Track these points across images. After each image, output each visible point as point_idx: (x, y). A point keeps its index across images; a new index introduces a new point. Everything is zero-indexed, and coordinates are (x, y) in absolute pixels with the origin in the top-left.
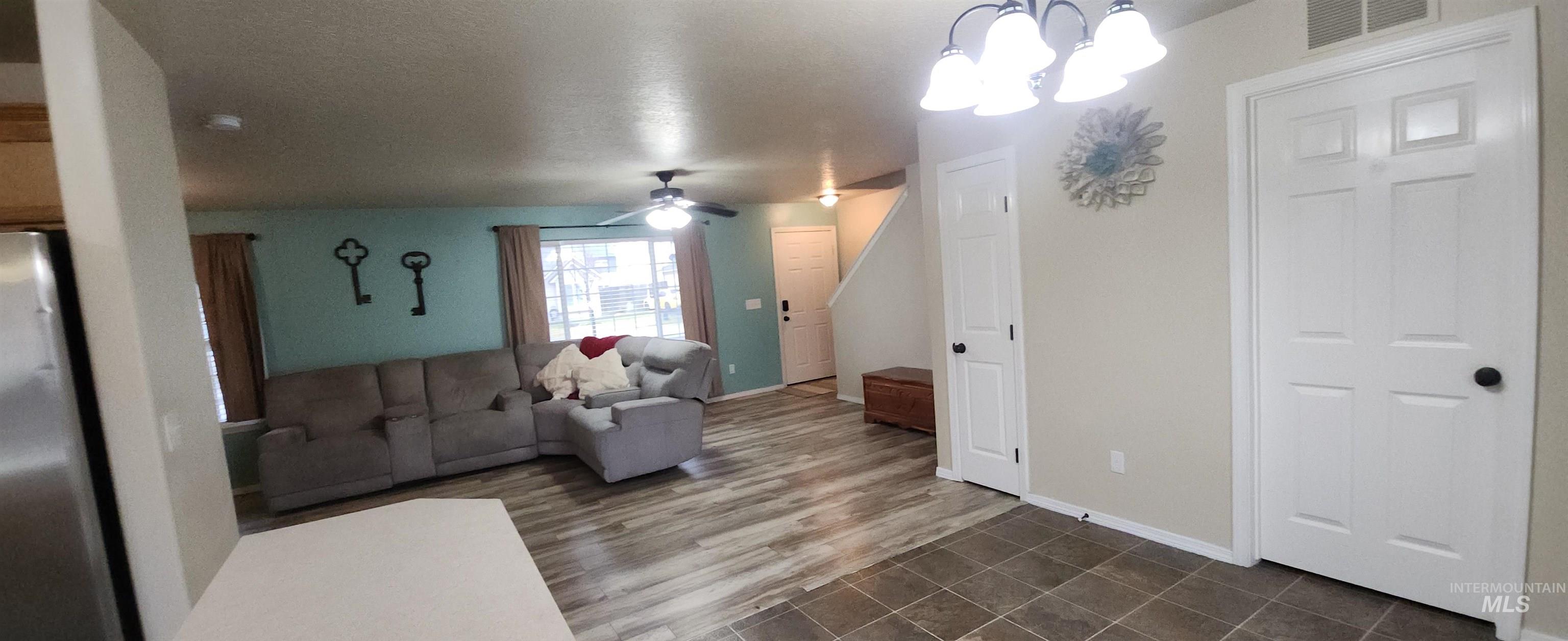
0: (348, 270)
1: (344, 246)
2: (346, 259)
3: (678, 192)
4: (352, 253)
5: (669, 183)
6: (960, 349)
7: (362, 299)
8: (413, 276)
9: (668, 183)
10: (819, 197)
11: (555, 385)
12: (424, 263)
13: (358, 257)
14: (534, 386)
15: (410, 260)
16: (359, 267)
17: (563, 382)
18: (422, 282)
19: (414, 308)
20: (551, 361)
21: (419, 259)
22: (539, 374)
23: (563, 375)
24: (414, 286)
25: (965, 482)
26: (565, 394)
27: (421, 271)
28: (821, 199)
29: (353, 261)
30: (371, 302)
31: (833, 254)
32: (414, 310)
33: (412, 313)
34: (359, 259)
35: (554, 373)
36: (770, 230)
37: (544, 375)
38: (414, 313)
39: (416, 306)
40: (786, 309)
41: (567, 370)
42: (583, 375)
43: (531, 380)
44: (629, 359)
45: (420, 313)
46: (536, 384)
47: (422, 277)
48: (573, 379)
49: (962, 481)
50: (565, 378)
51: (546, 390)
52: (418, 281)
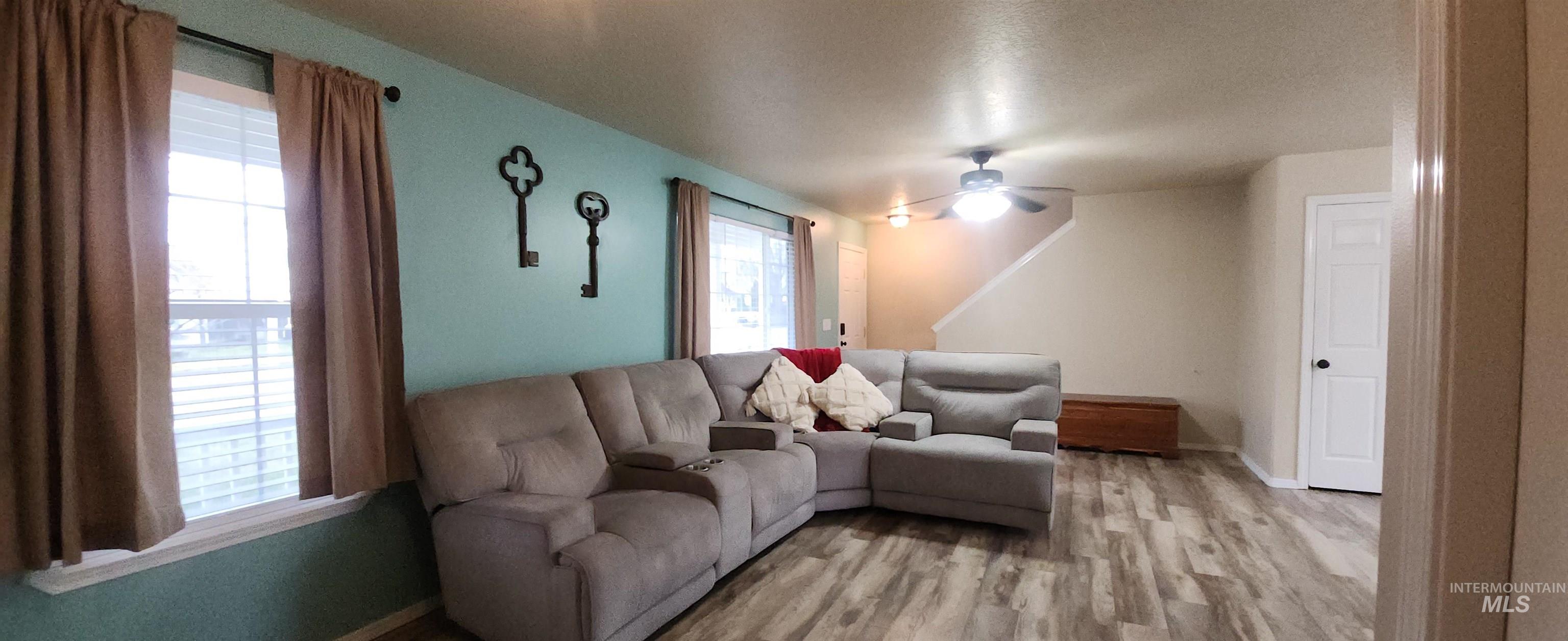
0: (515, 199)
1: (512, 157)
2: (513, 181)
4: (522, 173)
5: (986, 166)
6: (1323, 364)
7: (526, 259)
8: (586, 231)
9: (984, 165)
10: (889, 217)
11: (788, 413)
12: (601, 213)
13: (528, 182)
14: (748, 415)
15: (586, 203)
16: (528, 201)
17: (798, 408)
18: (597, 244)
19: (584, 285)
20: (765, 379)
21: (596, 205)
22: (756, 397)
23: (796, 399)
24: (587, 248)
25: (1310, 488)
26: (810, 424)
27: (597, 225)
28: (891, 219)
29: (522, 187)
30: (537, 266)
31: (864, 278)
32: (584, 287)
33: (582, 292)
34: (530, 185)
35: (783, 395)
36: (838, 243)
37: (768, 399)
38: (584, 293)
39: (587, 282)
40: (843, 333)
41: (798, 392)
42: (834, 397)
43: (740, 406)
44: (877, 377)
45: (591, 294)
46: (751, 412)
47: (598, 235)
48: (811, 403)
49: (1307, 488)
50: (800, 402)
51: (775, 420)
52: (593, 241)
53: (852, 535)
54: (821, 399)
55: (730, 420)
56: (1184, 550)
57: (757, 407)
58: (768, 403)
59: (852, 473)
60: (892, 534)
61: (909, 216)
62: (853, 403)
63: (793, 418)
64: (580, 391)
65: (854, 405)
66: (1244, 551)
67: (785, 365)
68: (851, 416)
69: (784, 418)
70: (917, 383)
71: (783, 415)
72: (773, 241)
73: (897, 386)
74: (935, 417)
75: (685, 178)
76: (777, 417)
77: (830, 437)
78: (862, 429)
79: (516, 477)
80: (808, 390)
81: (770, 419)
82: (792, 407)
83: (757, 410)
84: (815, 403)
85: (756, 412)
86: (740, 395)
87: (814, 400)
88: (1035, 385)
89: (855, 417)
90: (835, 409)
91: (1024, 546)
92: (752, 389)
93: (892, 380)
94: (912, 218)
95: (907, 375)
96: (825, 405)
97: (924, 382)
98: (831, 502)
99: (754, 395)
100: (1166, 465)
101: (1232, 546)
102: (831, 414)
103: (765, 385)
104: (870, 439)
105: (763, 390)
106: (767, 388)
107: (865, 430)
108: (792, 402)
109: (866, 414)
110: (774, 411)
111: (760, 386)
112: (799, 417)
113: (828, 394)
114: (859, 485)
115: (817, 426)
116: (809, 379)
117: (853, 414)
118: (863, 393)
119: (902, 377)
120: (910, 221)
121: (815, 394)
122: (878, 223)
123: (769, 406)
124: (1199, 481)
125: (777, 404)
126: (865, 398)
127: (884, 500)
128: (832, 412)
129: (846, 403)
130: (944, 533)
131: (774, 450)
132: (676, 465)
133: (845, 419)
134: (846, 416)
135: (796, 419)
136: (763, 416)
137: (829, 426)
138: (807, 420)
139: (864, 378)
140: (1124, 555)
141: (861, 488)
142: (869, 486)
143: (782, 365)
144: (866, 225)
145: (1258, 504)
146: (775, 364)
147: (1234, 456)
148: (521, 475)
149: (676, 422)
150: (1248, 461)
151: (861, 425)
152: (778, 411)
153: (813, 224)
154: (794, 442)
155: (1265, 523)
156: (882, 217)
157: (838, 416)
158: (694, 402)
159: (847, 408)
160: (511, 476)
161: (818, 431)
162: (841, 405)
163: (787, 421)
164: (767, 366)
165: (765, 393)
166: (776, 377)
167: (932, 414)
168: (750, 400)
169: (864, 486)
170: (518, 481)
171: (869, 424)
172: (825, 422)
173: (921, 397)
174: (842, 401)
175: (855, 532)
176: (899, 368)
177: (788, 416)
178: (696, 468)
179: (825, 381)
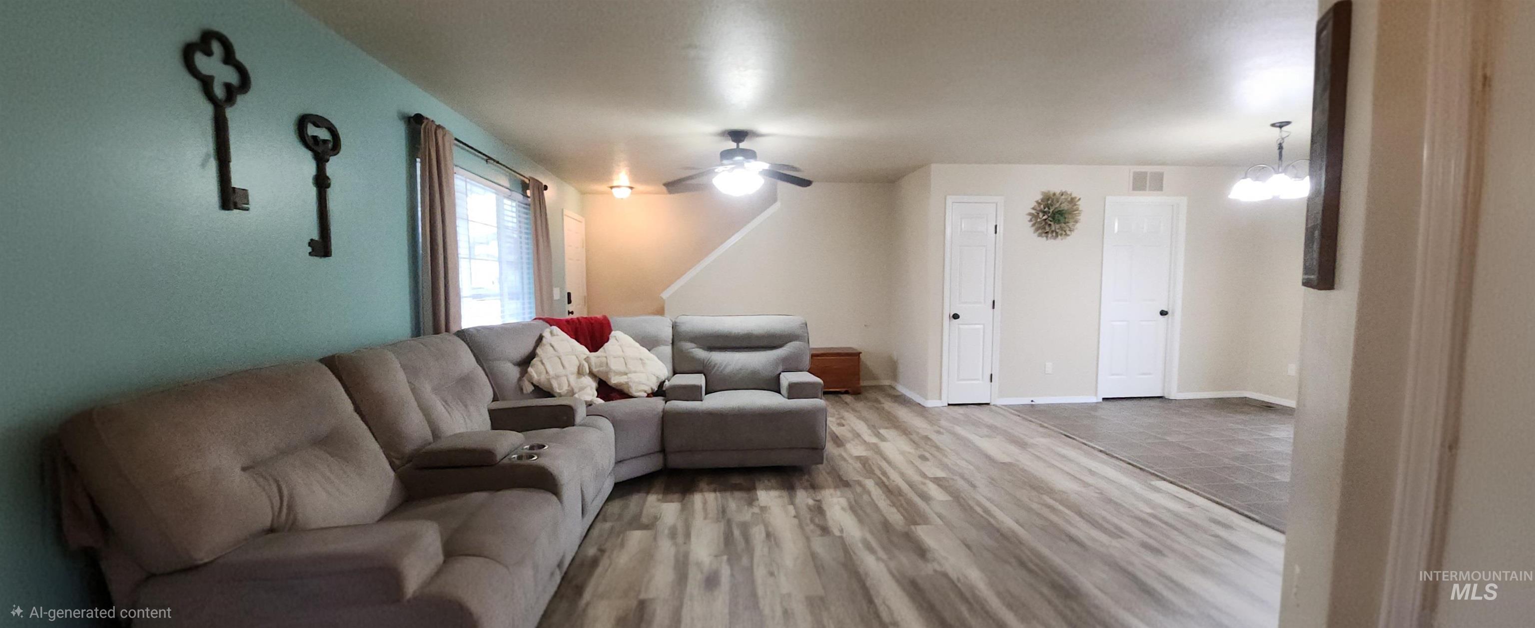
0: (208, 109)
1: (203, 46)
2: (206, 83)
3: (750, 154)
4: (219, 71)
5: (743, 146)
6: (956, 316)
7: (231, 198)
8: (311, 167)
9: (740, 145)
10: (612, 188)
11: (569, 385)
12: (330, 145)
13: (228, 87)
14: (525, 391)
15: (312, 130)
16: (230, 113)
17: (578, 380)
18: (328, 186)
19: (312, 240)
20: (539, 351)
21: (323, 134)
22: (533, 371)
23: (575, 370)
24: (313, 191)
25: (949, 405)
26: (593, 395)
27: (328, 160)
28: (614, 190)
29: (219, 92)
30: (247, 209)
31: (583, 247)
32: (312, 243)
33: (310, 249)
34: (232, 93)
35: (562, 367)
36: (563, 210)
37: (547, 372)
38: (313, 250)
39: (316, 237)
40: (569, 302)
41: (577, 363)
42: (616, 365)
43: (515, 380)
44: (649, 342)
45: (323, 254)
46: (528, 388)
47: (328, 174)
48: (592, 374)
49: (947, 405)
50: (580, 373)
51: (556, 395)
52: (322, 182)
53: (659, 500)
54: (601, 369)
55: (504, 399)
56: (911, 462)
57: (534, 383)
58: (548, 377)
59: (647, 438)
60: (696, 491)
61: (631, 188)
62: (633, 369)
63: (576, 390)
64: (340, 379)
65: (635, 372)
66: (946, 457)
67: (557, 335)
68: (634, 382)
69: (566, 392)
70: (689, 346)
71: (565, 389)
72: (506, 201)
73: (667, 350)
74: (708, 378)
75: (429, 117)
76: (558, 391)
77: (618, 405)
78: (646, 395)
79: (285, 510)
80: (587, 359)
81: (549, 394)
82: (573, 379)
83: (534, 385)
84: (596, 373)
85: (533, 388)
86: (513, 372)
87: (595, 370)
88: (790, 342)
89: (640, 383)
90: (617, 377)
91: (808, 481)
92: (525, 362)
93: (663, 345)
94: (633, 190)
95: (675, 340)
96: (607, 373)
97: (693, 345)
98: (629, 471)
99: (530, 369)
100: (856, 400)
101: (936, 454)
102: (613, 382)
103: (541, 358)
104: (659, 403)
105: (539, 363)
106: (544, 362)
107: (648, 396)
108: (572, 374)
109: (648, 380)
110: (555, 385)
111: (535, 359)
112: (582, 389)
113: (609, 362)
114: (656, 450)
115: (599, 396)
116: (583, 349)
117: (637, 380)
118: (641, 359)
119: (671, 342)
120: (632, 193)
121: (595, 363)
122: (602, 193)
123: (549, 380)
124: (883, 409)
125: (557, 377)
126: (643, 364)
127: (677, 461)
128: (614, 380)
129: (627, 371)
130: (738, 482)
131: (573, 426)
132: (499, 457)
133: (629, 387)
134: (630, 384)
135: (579, 391)
136: (542, 391)
137: (613, 395)
138: (589, 391)
139: (637, 345)
140: (878, 473)
141: (658, 452)
142: (663, 450)
143: (554, 335)
144: (583, 193)
145: (931, 422)
146: (546, 334)
147: (893, 388)
148: (290, 508)
149: (454, 408)
150: (902, 389)
151: (645, 392)
152: (560, 385)
153: (546, 188)
154: (587, 416)
155: (942, 434)
156: (603, 187)
157: (621, 384)
158: (465, 382)
159: (629, 375)
160: (276, 509)
161: (605, 401)
162: (621, 373)
163: (571, 394)
164: (536, 338)
165: (543, 367)
166: (551, 348)
167: (704, 375)
168: (526, 375)
169: (658, 450)
170: (288, 514)
171: (652, 389)
172: (607, 390)
173: (694, 359)
174: (622, 368)
175: (660, 497)
176: (668, 333)
177: (569, 388)
178: (520, 458)
179: (601, 349)
